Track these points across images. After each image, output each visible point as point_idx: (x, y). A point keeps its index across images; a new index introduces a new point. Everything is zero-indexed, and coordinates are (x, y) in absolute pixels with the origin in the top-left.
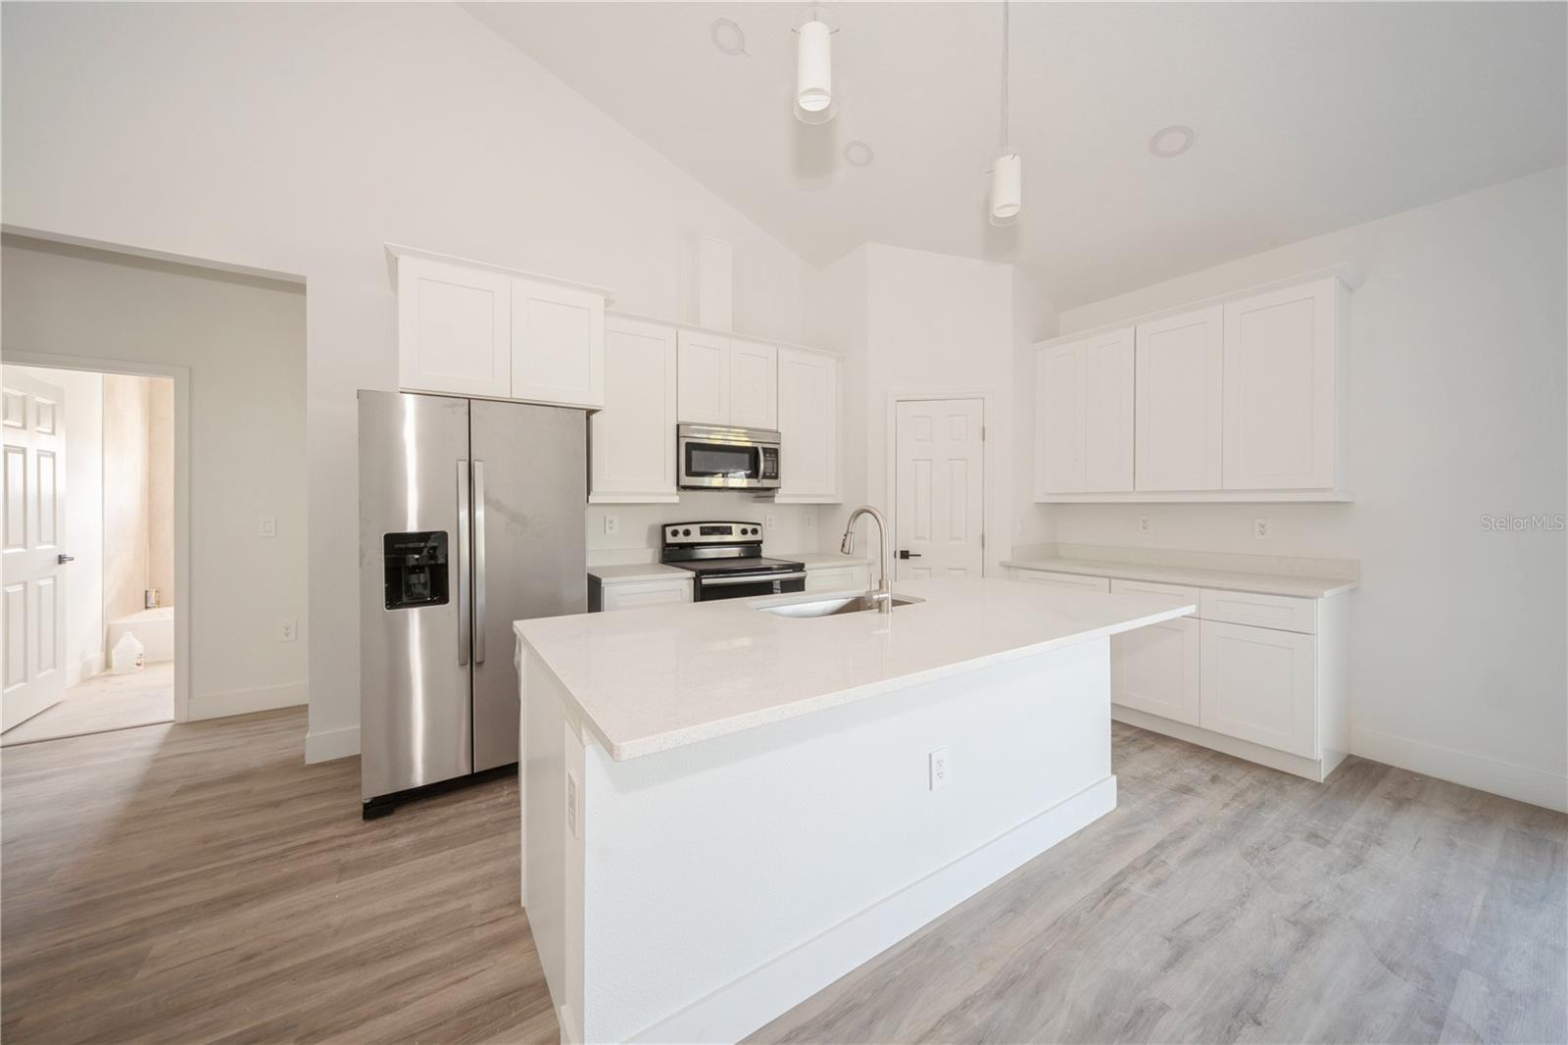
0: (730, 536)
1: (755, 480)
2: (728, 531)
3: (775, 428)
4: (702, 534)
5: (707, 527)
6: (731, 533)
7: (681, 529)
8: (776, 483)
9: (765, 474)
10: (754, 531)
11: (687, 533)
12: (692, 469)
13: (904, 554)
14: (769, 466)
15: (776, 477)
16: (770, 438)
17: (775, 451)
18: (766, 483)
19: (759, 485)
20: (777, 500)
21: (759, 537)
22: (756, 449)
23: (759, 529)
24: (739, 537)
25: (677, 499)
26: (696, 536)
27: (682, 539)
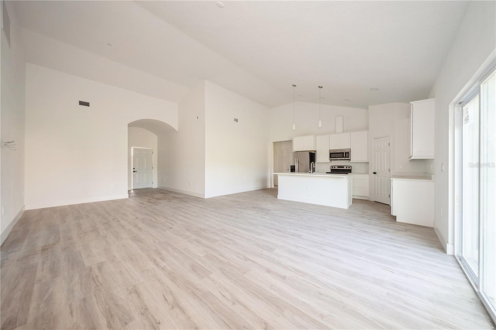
2: (343, 167)
3: (350, 148)
4: (338, 168)
5: (339, 166)
8: (349, 158)
9: (346, 157)
10: (349, 168)
11: (335, 167)
12: (332, 157)
13: (375, 173)
14: (347, 155)
15: (349, 157)
16: (347, 150)
17: (349, 152)
18: (346, 159)
19: (345, 159)
20: (351, 162)
21: (350, 169)
22: (344, 153)
23: (350, 167)
24: (345, 168)
25: (329, 162)
26: (336, 168)
27: (334, 168)
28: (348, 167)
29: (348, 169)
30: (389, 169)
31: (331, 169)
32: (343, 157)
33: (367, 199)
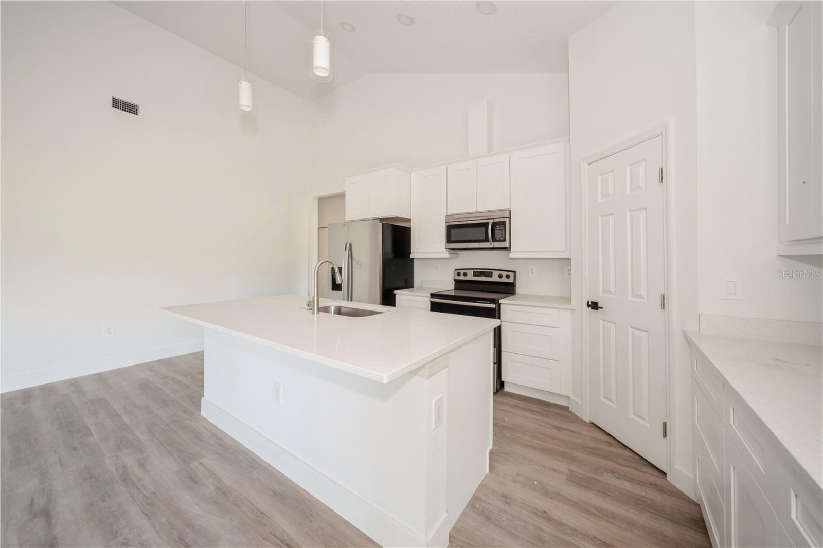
0: (491, 278)
1: (489, 243)
2: (490, 275)
3: (509, 208)
4: (474, 275)
5: (478, 272)
6: (491, 276)
7: (462, 272)
8: (506, 244)
9: (494, 240)
10: (508, 277)
11: (465, 274)
12: (452, 239)
13: (594, 306)
14: (498, 233)
15: (504, 240)
16: (499, 215)
17: (504, 223)
18: (497, 245)
19: (491, 246)
20: (511, 255)
21: (511, 280)
22: (488, 223)
23: (512, 275)
24: (495, 278)
25: (447, 256)
26: (470, 277)
27: (462, 278)
28: (504, 274)
29: (504, 280)
30: (663, 298)
31: (455, 280)
32: (486, 240)
33: (564, 403)
